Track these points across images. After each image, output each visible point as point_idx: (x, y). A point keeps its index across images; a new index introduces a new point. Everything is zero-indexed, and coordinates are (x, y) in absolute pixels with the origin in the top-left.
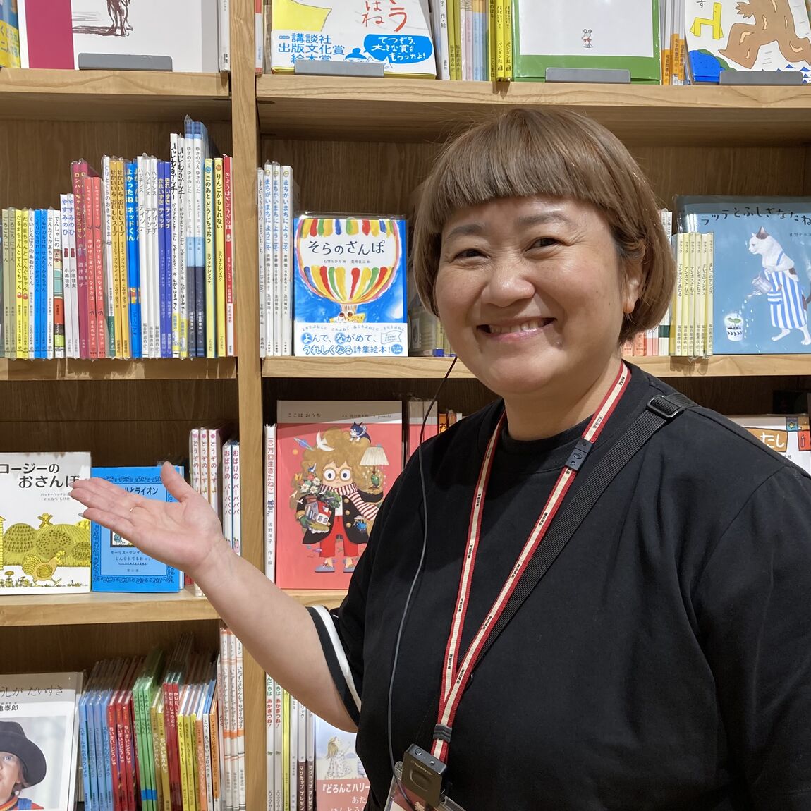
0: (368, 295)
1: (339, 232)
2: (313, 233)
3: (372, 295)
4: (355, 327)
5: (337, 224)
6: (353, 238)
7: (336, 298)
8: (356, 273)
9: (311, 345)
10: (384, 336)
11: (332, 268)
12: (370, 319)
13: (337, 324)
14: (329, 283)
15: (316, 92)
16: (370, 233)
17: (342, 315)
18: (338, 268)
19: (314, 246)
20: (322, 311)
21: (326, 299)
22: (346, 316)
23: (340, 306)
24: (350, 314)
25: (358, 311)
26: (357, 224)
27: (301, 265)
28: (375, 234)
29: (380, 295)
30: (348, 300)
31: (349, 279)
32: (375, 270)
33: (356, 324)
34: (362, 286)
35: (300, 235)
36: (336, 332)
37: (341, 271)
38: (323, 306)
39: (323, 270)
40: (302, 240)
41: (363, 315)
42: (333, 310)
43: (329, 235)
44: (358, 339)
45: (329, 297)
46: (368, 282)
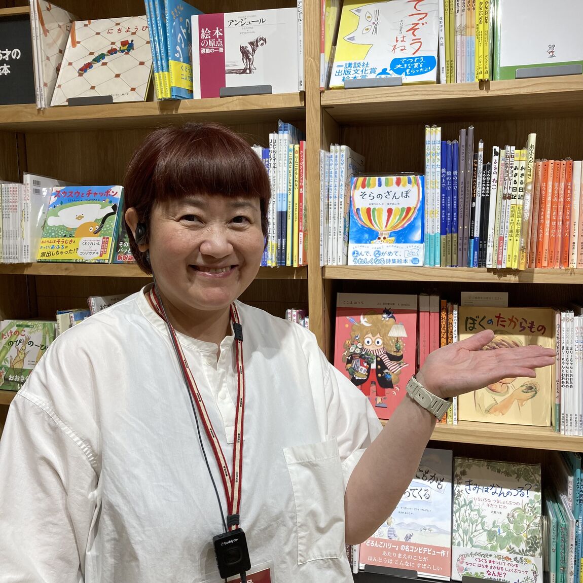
0: (398, 225)
1: (380, 185)
2: (363, 186)
3: (400, 225)
4: (387, 247)
5: (379, 180)
6: (389, 189)
7: (376, 228)
8: (390, 211)
9: (358, 258)
10: (407, 252)
11: (374, 209)
12: (398, 241)
13: (376, 244)
14: (372, 218)
15: (357, 98)
16: (401, 185)
17: (379, 238)
18: (378, 209)
19: (364, 194)
20: (366, 236)
21: (370, 229)
22: (382, 239)
23: (378, 233)
24: (384, 238)
25: (390, 236)
26: (392, 179)
27: (354, 207)
28: (404, 186)
29: (406, 225)
30: (384, 228)
31: (385, 215)
32: (403, 209)
33: (388, 245)
34: (394, 219)
35: (355, 188)
36: (375, 250)
37: (380, 210)
38: (367, 232)
39: (368, 210)
40: (356, 191)
41: (393, 238)
42: (373, 235)
43: (373, 187)
44: (389, 254)
45: (372, 227)
46: (398, 217)
